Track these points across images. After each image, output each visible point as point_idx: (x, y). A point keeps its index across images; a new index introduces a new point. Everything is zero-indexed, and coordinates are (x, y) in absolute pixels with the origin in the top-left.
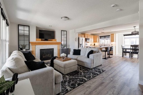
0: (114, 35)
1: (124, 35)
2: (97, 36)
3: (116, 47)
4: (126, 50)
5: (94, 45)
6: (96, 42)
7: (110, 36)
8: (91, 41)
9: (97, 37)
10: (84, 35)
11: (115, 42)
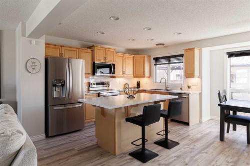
0: (197, 51)
1: (231, 55)
2: (146, 58)
3: (201, 94)
4: (235, 113)
5: (138, 84)
6: (143, 76)
7: (182, 56)
8: (124, 73)
9: (144, 59)
10: (90, 51)
11: (200, 76)
